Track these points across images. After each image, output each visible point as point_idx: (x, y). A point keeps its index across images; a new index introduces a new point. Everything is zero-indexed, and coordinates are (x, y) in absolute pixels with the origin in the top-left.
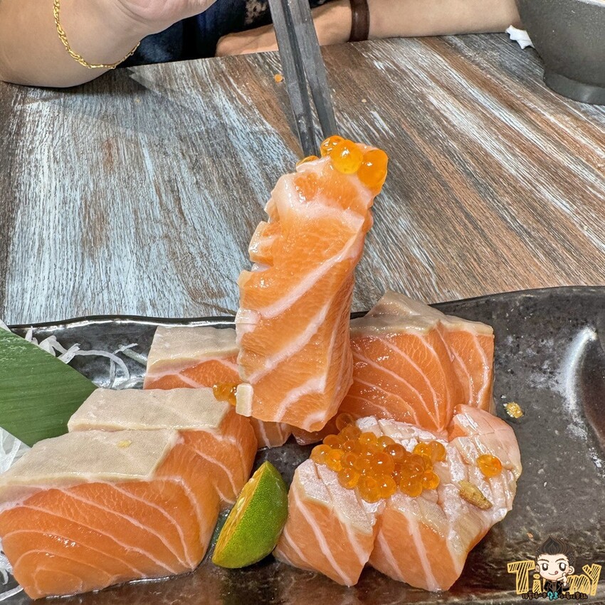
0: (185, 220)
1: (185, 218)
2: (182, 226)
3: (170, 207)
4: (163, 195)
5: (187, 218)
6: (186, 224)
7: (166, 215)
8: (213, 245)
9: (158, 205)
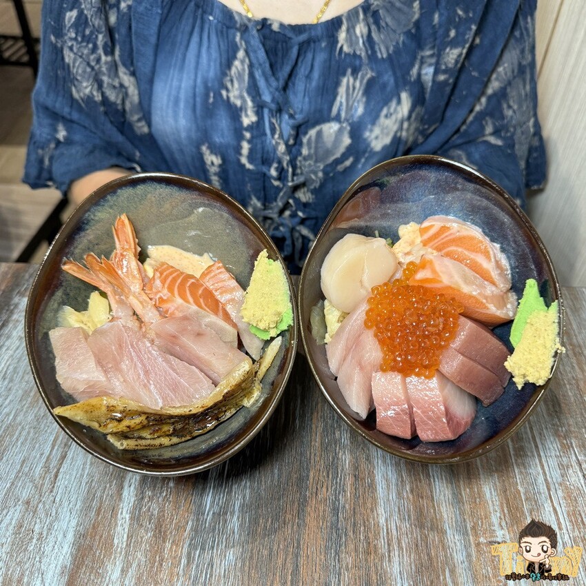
0: (53, 487)
1: (55, 483)
2: (47, 494)
3: (51, 466)
4: (56, 448)
5: (56, 485)
6: (51, 492)
7: (43, 475)
8: (56, 527)
9: (44, 460)
